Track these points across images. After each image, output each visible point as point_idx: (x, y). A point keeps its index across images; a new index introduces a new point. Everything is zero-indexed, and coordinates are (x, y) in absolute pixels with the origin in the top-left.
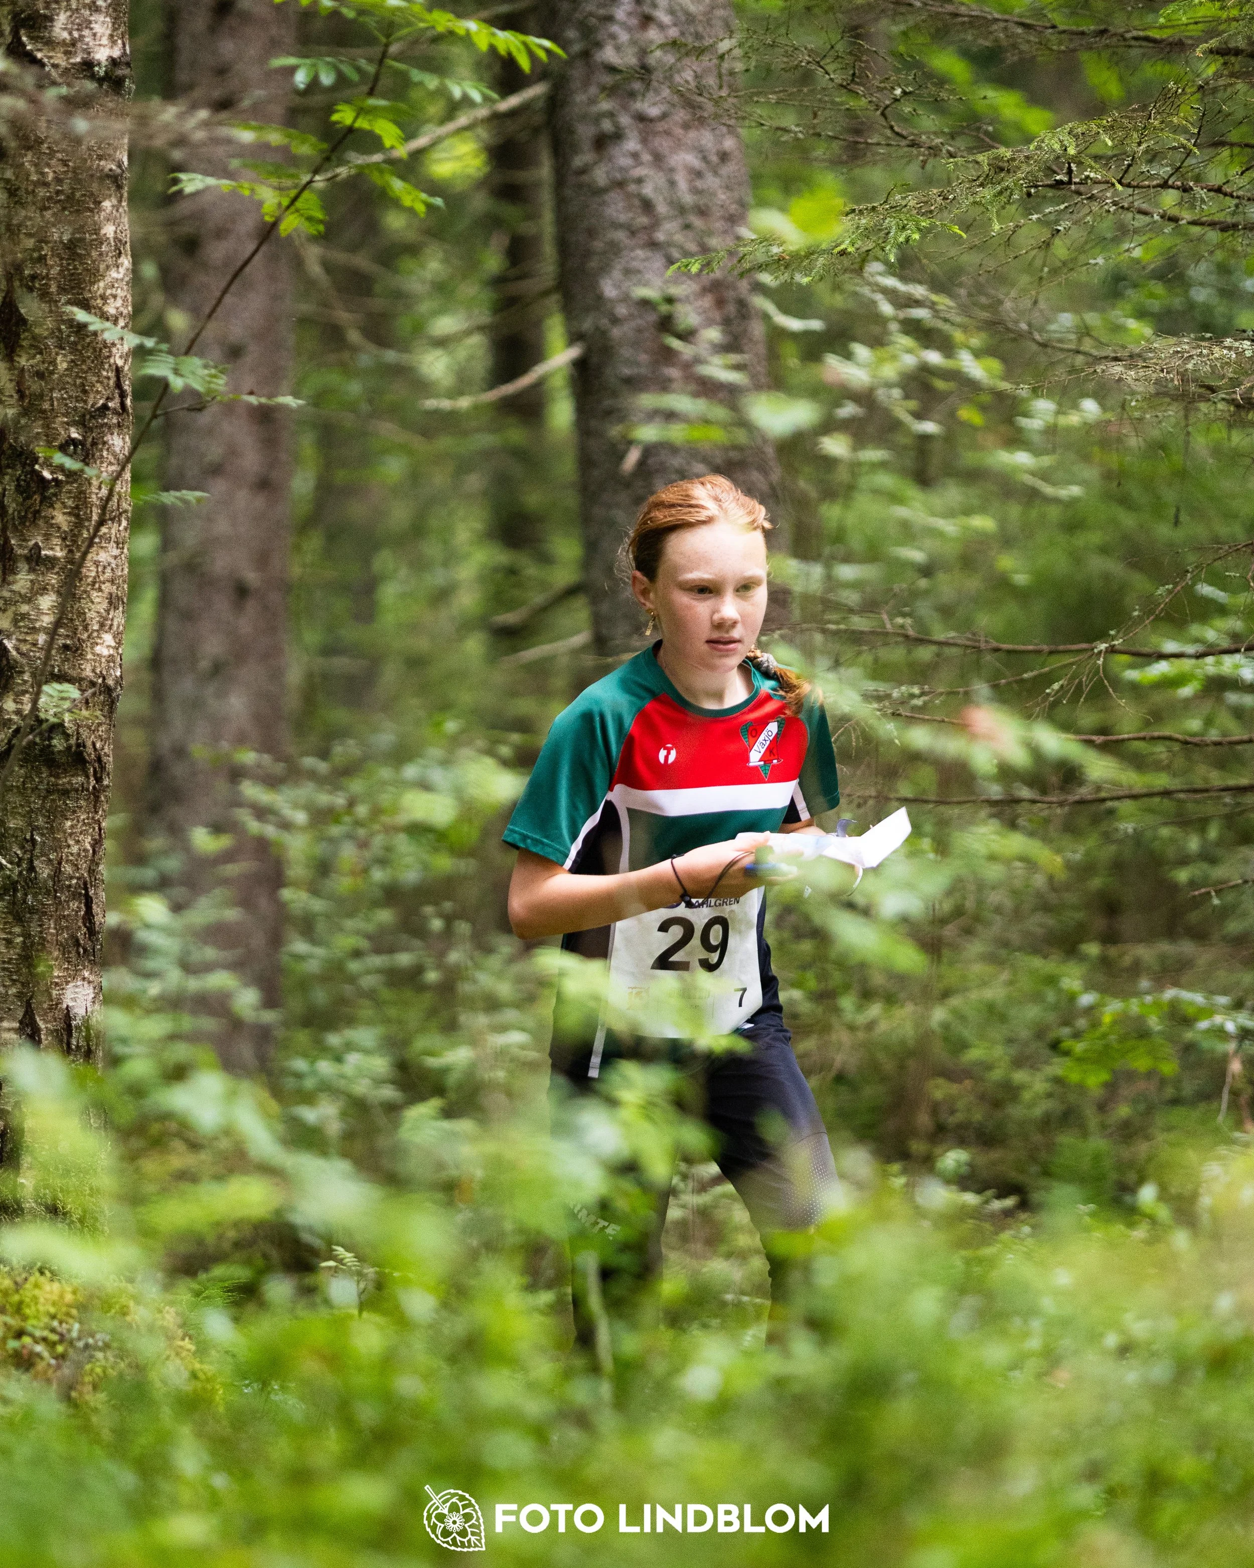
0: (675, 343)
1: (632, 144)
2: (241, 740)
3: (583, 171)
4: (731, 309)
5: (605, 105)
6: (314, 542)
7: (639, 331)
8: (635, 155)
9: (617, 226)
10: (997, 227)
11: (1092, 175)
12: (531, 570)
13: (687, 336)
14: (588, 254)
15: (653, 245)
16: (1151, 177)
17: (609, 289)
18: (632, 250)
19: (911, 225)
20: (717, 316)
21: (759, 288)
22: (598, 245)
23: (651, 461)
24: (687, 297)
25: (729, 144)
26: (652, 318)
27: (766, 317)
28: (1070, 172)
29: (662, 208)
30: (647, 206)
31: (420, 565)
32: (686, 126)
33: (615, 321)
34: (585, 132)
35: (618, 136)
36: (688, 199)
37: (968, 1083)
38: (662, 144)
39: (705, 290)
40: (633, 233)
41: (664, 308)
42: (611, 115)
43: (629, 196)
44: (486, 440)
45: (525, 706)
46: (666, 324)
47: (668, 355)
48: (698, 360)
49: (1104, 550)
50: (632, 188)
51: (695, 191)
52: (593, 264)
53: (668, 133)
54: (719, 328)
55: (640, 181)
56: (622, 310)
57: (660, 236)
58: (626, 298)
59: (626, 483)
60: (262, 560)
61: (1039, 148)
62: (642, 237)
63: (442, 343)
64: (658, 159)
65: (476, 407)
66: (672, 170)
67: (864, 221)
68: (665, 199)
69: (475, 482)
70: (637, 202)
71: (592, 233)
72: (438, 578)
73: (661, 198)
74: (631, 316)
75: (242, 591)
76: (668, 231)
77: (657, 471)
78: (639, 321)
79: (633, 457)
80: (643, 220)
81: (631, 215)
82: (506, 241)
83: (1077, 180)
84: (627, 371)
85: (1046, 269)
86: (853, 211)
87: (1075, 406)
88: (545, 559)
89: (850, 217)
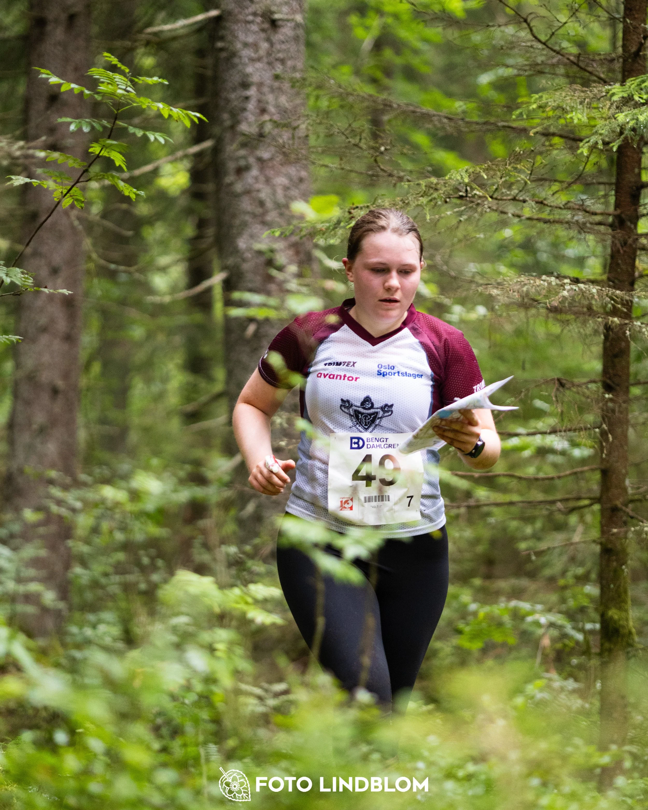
0: (274, 272)
1: (255, 172)
2: (52, 465)
3: (231, 184)
4: (302, 256)
5: (242, 152)
6: (96, 368)
7: (257, 265)
8: (256, 178)
9: (246, 213)
10: (428, 217)
11: (478, 193)
12: (203, 384)
13: (280, 269)
14: (231, 226)
15: (264, 223)
16: (508, 195)
17: (242, 244)
18: (254, 225)
20: (296, 259)
21: (316, 246)
22: (237, 222)
23: (261, 331)
24: (281, 250)
25: (303, 174)
26: (263, 259)
27: (320, 262)
28: (466, 191)
29: (269, 204)
30: (262, 203)
31: (149, 381)
32: (282, 165)
33: (244, 260)
34: (231, 166)
35: (247, 168)
36: (282, 200)
38: (270, 173)
39: (290, 246)
40: (254, 217)
41: (269, 255)
42: (244, 157)
43: (252, 198)
44: (183, 319)
45: (198, 453)
46: (270, 263)
47: (270, 279)
48: (285, 281)
50: (254, 194)
51: (285, 196)
52: (235, 231)
53: (273, 167)
54: (296, 265)
55: (258, 191)
56: (248, 255)
57: (268, 218)
58: (249, 249)
59: (248, 342)
60: (66, 375)
61: (450, 178)
62: (259, 219)
63: (163, 270)
64: (268, 181)
65: (173, 302)
66: (274, 185)
68: (271, 200)
69: (178, 339)
70: (256, 201)
71: (234, 216)
72: (156, 388)
73: (269, 200)
74: (252, 258)
75: (55, 391)
76: (272, 216)
77: (264, 336)
78: (257, 261)
79: (251, 329)
80: (259, 210)
81: (253, 208)
82: (197, 221)
83: (470, 195)
84: (250, 285)
85: (456, 239)
86: (357, 207)
87: (472, 309)
88: (210, 379)
89: (355, 210)
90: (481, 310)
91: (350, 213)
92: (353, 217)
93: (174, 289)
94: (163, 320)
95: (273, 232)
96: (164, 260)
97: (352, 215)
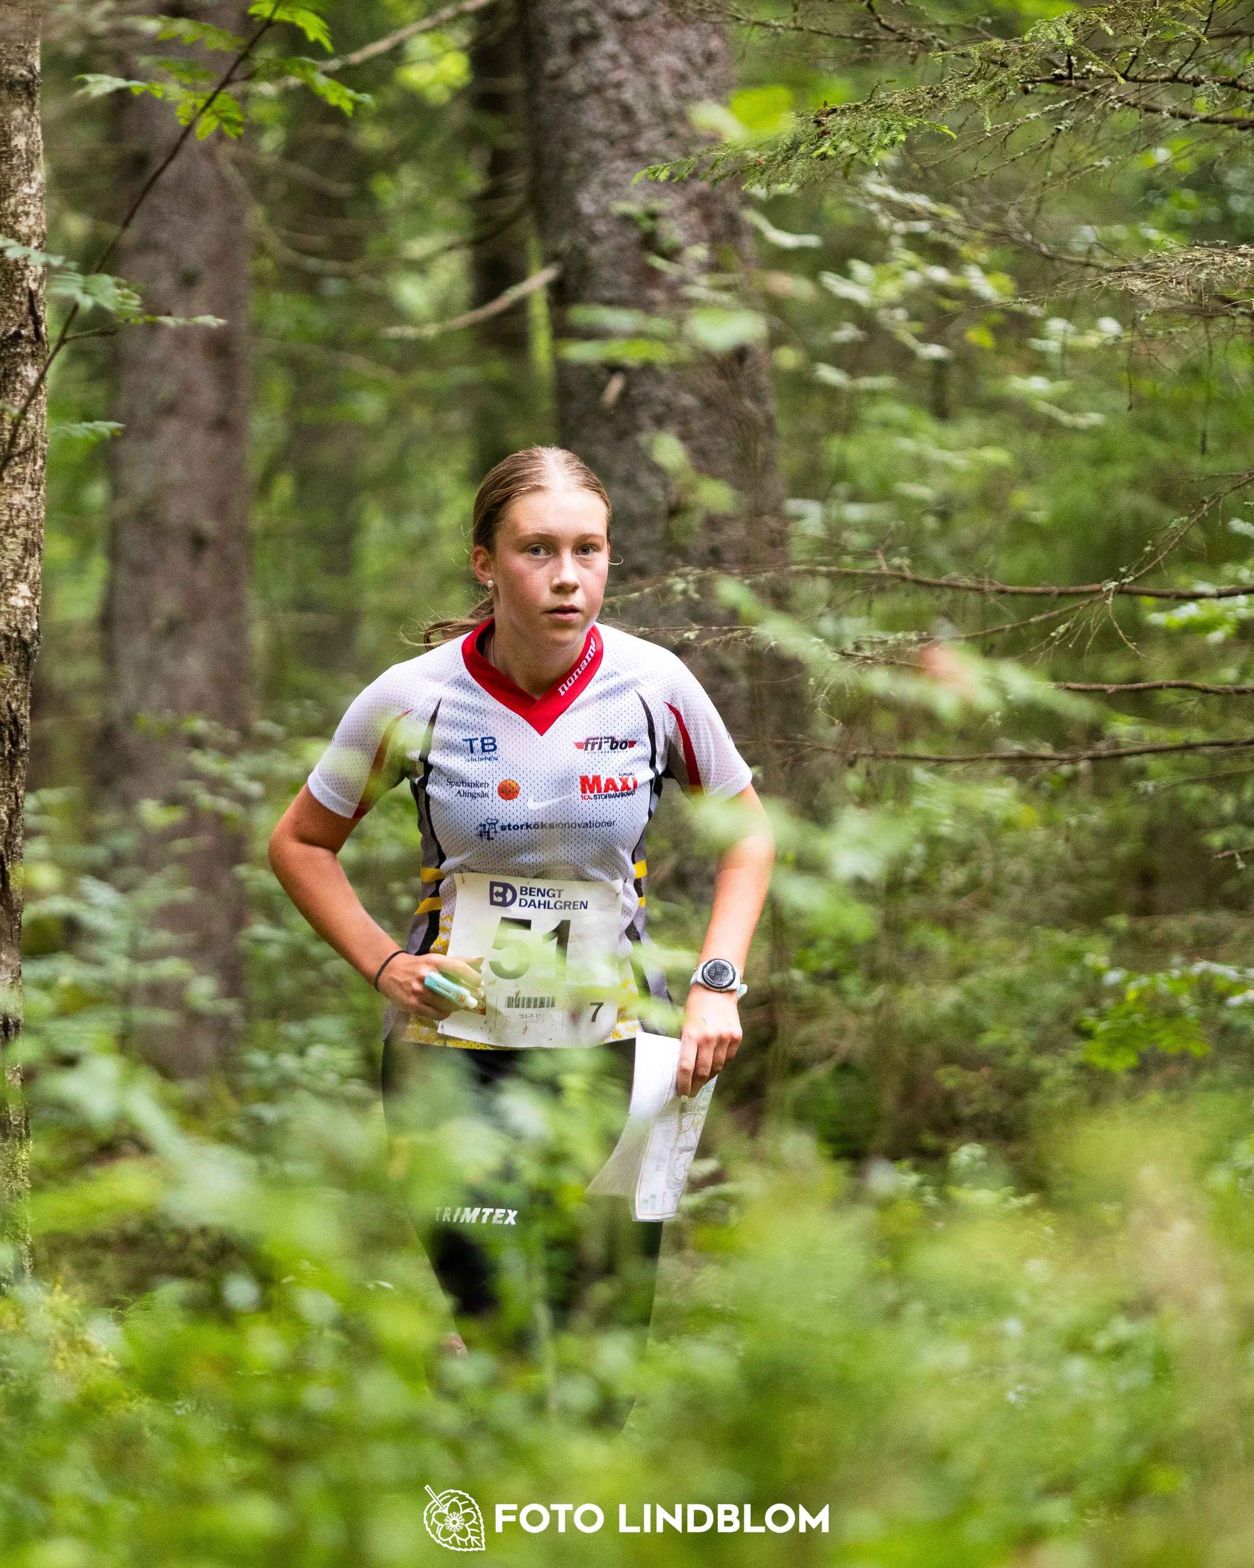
0: (659, 263)
1: (609, 45)
2: (198, 706)
3: (557, 75)
4: (719, 224)
5: (581, 3)
6: (284, 487)
7: (621, 249)
8: (613, 58)
9: (594, 135)
10: (988, 127)
11: (1095, 68)
13: (672, 254)
14: (563, 165)
15: (634, 156)
16: (1160, 70)
17: (587, 204)
18: (612, 161)
19: (896, 125)
20: (705, 232)
21: (748, 201)
22: (575, 156)
23: (634, 392)
24: (672, 212)
25: (715, 43)
26: (634, 235)
27: (757, 233)
28: (1070, 64)
29: (643, 115)
30: (627, 113)
31: (396, 511)
32: (668, 25)
33: (594, 238)
34: (559, 33)
35: (594, 36)
36: (671, 104)
37: (985, 1071)
38: (643, 45)
39: (691, 204)
40: (612, 144)
41: (647, 225)
42: (587, 13)
43: (606, 102)
44: (465, 374)
46: (649, 242)
47: (652, 276)
48: (684, 281)
49: (1135, 484)
50: (611, 93)
51: (677, 95)
52: (570, 176)
53: (648, 33)
54: (706, 245)
55: (618, 85)
56: (601, 227)
57: (642, 146)
58: (605, 214)
59: (606, 417)
60: (220, 508)
61: (1034, 39)
62: (623, 147)
63: (419, 267)
64: (639, 61)
65: (445, 336)
66: (654, 73)
67: (846, 122)
68: (646, 105)
69: (456, 418)
70: (616, 109)
71: (567, 143)
72: (413, 525)
73: (642, 104)
74: (611, 232)
75: (198, 542)
76: (650, 140)
77: (641, 403)
78: (621, 240)
79: (615, 387)
80: (623, 128)
81: (609, 123)
82: (487, 157)
83: (1078, 74)
84: (608, 294)
85: (1049, 174)
86: (834, 111)
87: (1093, 326)
89: (830, 117)
90: (1109, 326)
91: (819, 123)
92: (824, 133)
93: (444, 310)
94: (423, 377)
95: (654, 173)
96: (418, 248)
97: (822, 128)
